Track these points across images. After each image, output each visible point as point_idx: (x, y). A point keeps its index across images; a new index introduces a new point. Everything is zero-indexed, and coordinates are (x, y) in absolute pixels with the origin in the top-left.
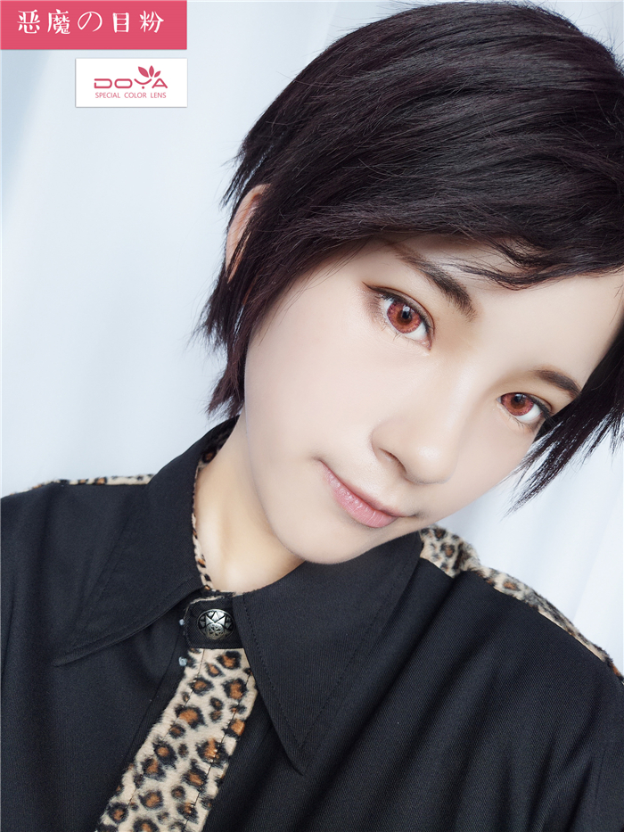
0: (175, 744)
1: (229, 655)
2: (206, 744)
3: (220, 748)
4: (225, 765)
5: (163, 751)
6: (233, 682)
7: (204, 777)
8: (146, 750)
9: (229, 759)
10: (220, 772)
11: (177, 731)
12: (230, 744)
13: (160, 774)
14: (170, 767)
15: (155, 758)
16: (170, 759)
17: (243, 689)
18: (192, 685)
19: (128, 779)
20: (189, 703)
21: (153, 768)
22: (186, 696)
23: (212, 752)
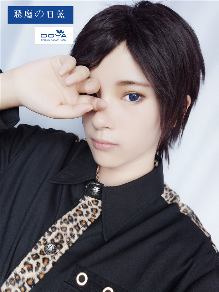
0: (74, 218)
1: (96, 201)
2: (82, 221)
3: (86, 223)
4: (86, 228)
5: (70, 218)
6: (94, 209)
7: (79, 228)
8: (66, 216)
9: (88, 227)
10: (85, 229)
11: (75, 215)
12: (89, 223)
13: (68, 223)
14: (71, 223)
15: (68, 219)
16: (72, 220)
17: (97, 211)
18: (82, 205)
19: (59, 221)
20: (80, 210)
21: (66, 221)
22: (80, 208)
23: (84, 223)
